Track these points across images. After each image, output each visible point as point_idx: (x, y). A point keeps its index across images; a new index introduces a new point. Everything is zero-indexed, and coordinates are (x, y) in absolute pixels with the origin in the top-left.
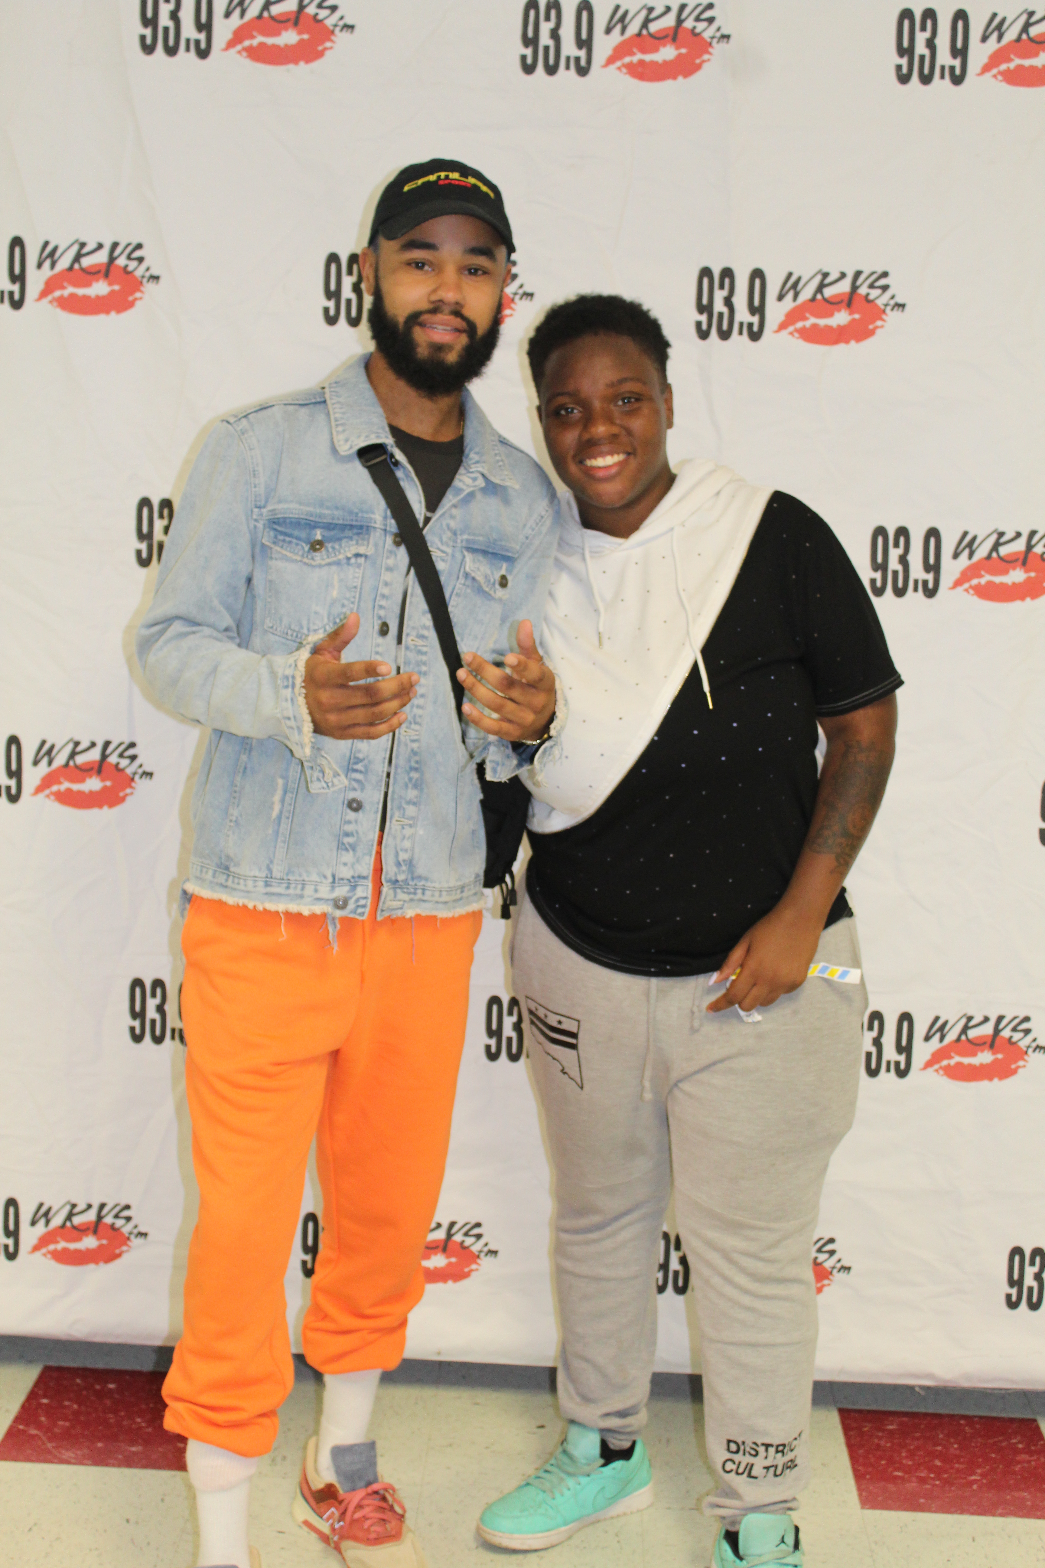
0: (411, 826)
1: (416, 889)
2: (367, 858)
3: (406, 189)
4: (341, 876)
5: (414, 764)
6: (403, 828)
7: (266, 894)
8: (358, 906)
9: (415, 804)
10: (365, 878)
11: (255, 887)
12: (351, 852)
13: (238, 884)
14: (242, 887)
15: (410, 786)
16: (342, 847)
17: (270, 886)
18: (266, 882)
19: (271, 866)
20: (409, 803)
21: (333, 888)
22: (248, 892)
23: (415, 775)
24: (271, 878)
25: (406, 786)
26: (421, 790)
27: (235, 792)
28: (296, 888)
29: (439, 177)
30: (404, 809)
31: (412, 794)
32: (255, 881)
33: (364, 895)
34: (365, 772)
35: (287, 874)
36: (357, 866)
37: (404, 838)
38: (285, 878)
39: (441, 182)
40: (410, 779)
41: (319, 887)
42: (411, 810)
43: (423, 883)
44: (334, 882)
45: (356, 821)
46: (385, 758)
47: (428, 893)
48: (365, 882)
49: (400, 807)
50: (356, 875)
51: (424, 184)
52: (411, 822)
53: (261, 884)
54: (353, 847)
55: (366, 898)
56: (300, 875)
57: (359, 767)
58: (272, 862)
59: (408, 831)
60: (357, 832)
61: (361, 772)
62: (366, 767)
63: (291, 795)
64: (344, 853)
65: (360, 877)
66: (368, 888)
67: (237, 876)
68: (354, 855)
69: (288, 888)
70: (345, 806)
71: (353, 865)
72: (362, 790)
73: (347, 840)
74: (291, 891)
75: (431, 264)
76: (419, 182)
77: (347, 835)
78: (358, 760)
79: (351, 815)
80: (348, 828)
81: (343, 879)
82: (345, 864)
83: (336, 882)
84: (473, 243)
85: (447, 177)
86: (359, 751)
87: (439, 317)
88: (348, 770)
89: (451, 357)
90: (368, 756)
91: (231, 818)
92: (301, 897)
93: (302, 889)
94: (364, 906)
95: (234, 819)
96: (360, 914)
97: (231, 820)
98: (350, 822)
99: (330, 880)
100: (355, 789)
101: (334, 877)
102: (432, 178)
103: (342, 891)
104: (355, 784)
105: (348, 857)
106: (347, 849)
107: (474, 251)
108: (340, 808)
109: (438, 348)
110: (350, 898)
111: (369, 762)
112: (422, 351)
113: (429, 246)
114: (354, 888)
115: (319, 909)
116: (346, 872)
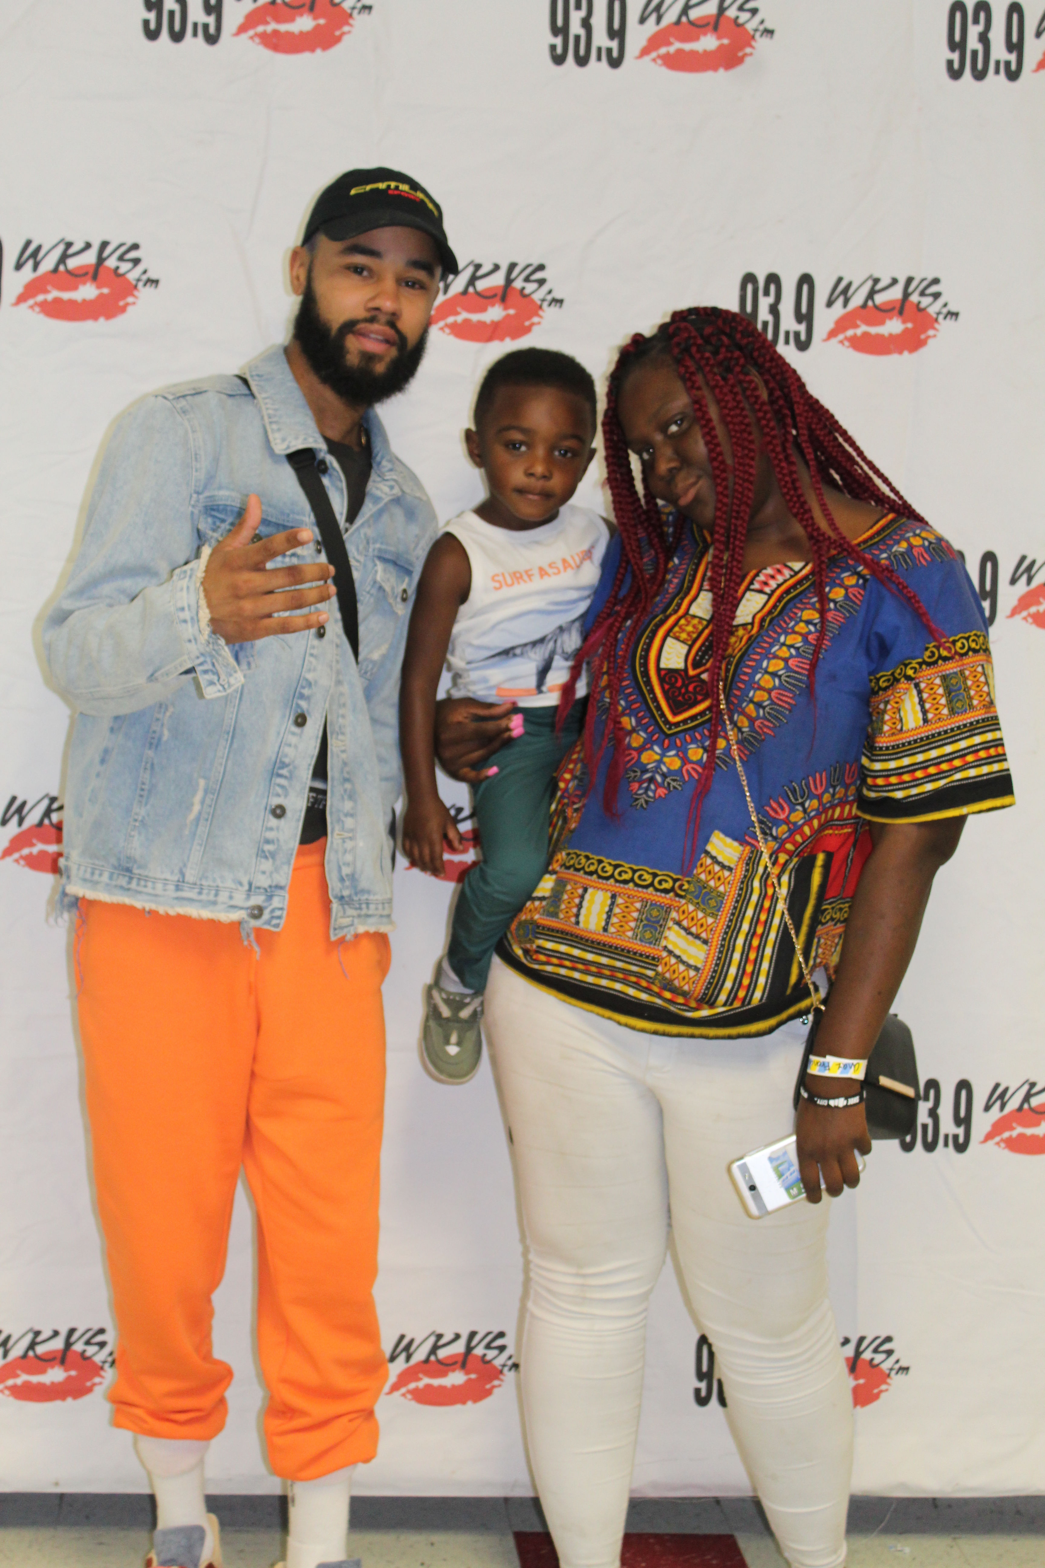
0: (351, 839)
1: (360, 904)
2: (286, 867)
3: (353, 192)
4: (258, 884)
5: (346, 776)
6: (344, 842)
7: (177, 898)
8: (274, 917)
9: (352, 815)
10: (283, 888)
11: (165, 890)
12: (271, 860)
13: (146, 886)
14: (149, 890)
15: (346, 797)
16: (262, 854)
17: (182, 890)
18: (177, 886)
19: (184, 870)
20: (347, 815)
21: (248, 896)
22: (156, 895)
23: (348, 786)
24: (183, 882)
25: (343, 798)
26: (355, 801)
27: (142, 790)
28: (208, 894)
29: (389, 187)
30: (343, 822)
31: (348, 805)
32: (165, 884)
33: (282, 905)
34: (289, 778)
35: (201, 879)
36: (275, 875)
37: (345, 851)
38: (198, 883)
39: (390, 192)
40: (345, 791)
41: (233, 895)
42: (349, 822)
43: (365, 897)
44: (250, 890)
45: (278, 828)
46: (310, 765)
48: (283, 893)
49: (339, 820)
50: (274, 884)
51: (372, 190)
52: (350, 835)
53: (171, 887)
54: (273, 855)
55: (283, 909)
56: (214, 880)
57: (284, 771)
58: (185, 865)
59: (349, 845)
60: (278, 840)
61: (286, 777)
62: (290, 772)
63: (211, 796)
64: (263, 860)
65: (277, 887)
66: (286, 899)
67: (146, 879)
68: (273, 863)
69: (200, 893)
70: (268, 812)
71: (271, 873)
72: (286, 796)
73: (267, 847)
74: (203, 897)
75: (370, 271)
76: (368, 188)
77: (268, 842)
78: (284, 765)
79: (273, 822)
80: (270, 835)
81: (259, 888)
82: (264, 873)
83: (251, 889)
84: (416, 256)
85: (397, 188)
86: (286, 756)
87: (375, 327)
88: (272, 774)
89: (380, 368)
90: (293, 761)
91: (136, 817)
92: (215, 903)
93: (216, 895)
94: (279, 917)
95: (140, 818)
96: (277, 926)
97: (136, 820)
98: (271, 829)
99: (246, 887)
100: (278, 795)
101: (250, 884)
102: (382, 186)
103: (257, 900)
104: (279, 790)
105: (267, 865)
106: (266, 857)
107: (416, 264)
108: (262, 814)
109: (369, 358)
110: (266, 908)
111: (295, 768)
112: (353, 359)
113: (373, 253)
114: (270, 898)
115: (231, 916)
116: (263, 881)
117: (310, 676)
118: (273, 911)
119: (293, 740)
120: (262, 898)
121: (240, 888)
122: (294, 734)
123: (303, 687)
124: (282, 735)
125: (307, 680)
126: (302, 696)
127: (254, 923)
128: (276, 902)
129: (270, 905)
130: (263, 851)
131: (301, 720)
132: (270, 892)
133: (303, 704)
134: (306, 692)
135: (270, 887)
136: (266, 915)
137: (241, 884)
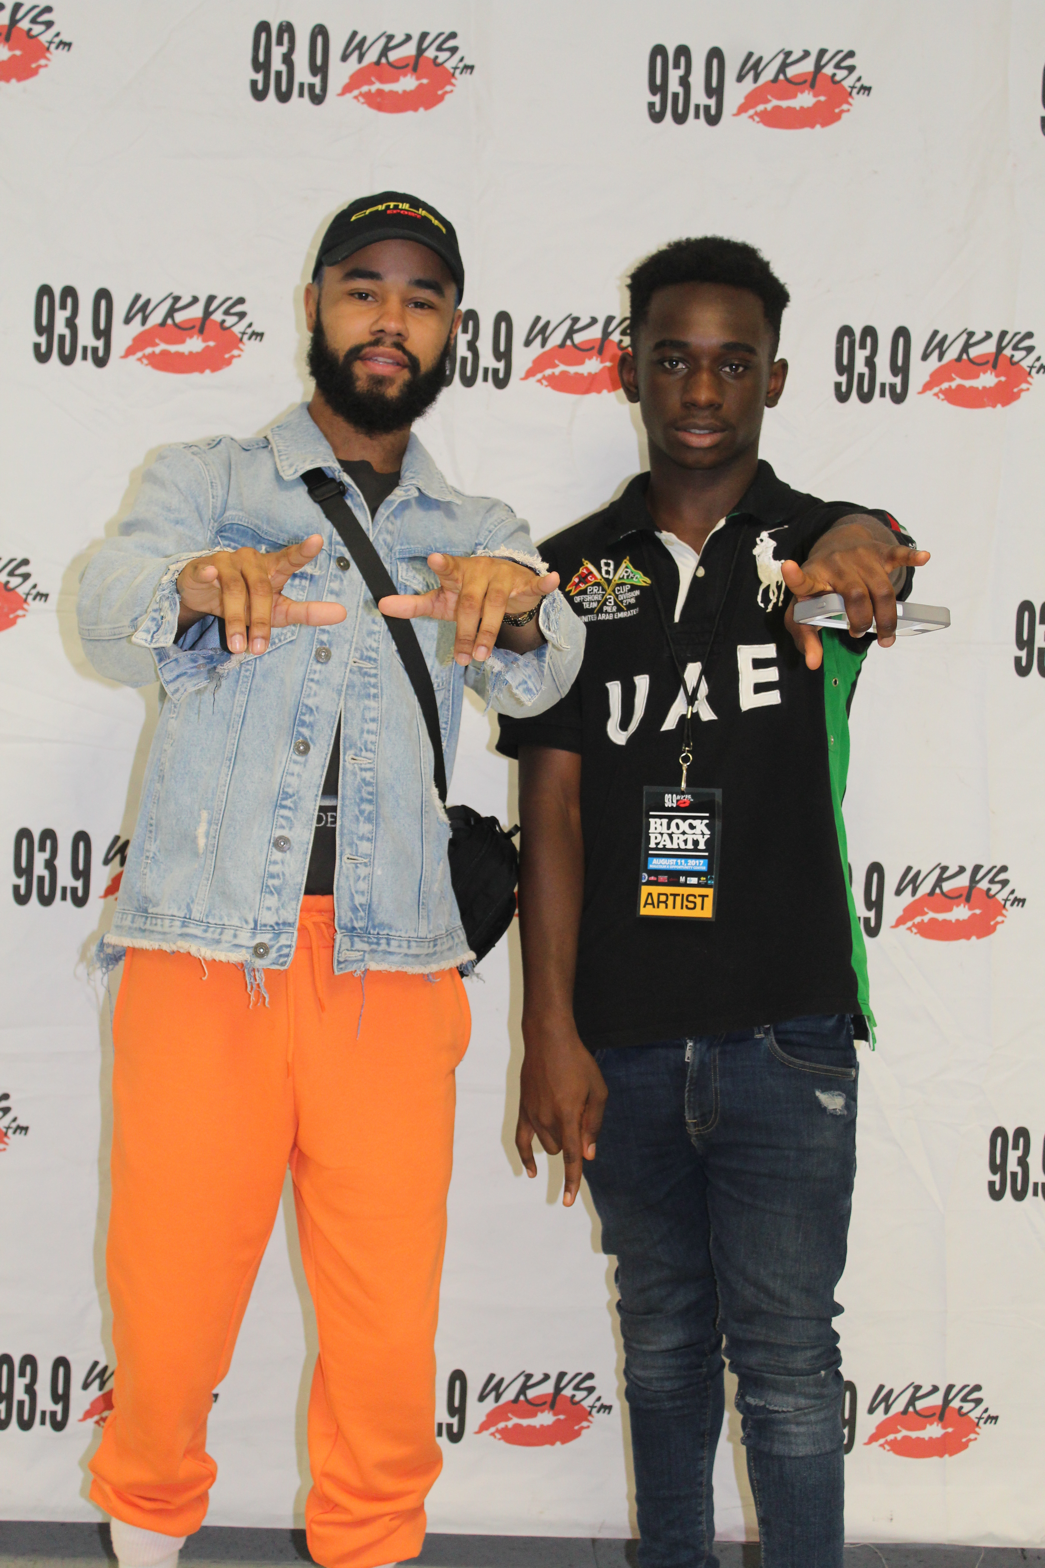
0: (364, 864)
1: (378, 939)
2: (294, 903)
3: (355, 218)
4: (263, 922)
5: (365, 796)
6: (357, 867)
7: (183, 935)
8: (281, 956)
9: (369, 839)
10: (290, 925)
11: (172, 927)
12: (276, 896)
13: (156, 925)
14: (159, 930)
15: (362, 819)
16: (266, 890)
17: (188, 927)
18: (184, 922)
19: (192, 906)
20: (362, 838)
21: (254, 934)
22: (164, 933)
23: (367, 807)
24: (190, 919)
25: (358, 820)
26: (375, 825)
27: (151, 825)
28: (213, 932)
29: (388, 207)
30: (357, 846)
31: (364, 828)
32: (173, 921)
33: (289, 943)
34: (294, 809)
35: (207, 916)
36: (281, 912)
37: (358, 878)
38: (205, 920)
39: (389, 212)
40: (362, 812)
41: (238, 932)
42: (364, 846)
43: (386, 931)
44: (255, 928)
45: (283, 862)
46: (317, 795)
47: (393, 943)
48: (290, 929)
49: (352, 844)
50: (281, 921)
51: (370, 213)
52: (366, 860)
53: (178, 924)
54: (278, 891)
55: (290, 946)
56: (221, 919)
57: (288, 803)
58: (192, 901)
59: (363, 871)
60: (284, 874)
61: (290, 808)
62: (295, 803)
63: (215, 827)
64: (268, 896)
65: (284, 924)
66: (293, 936)
67: (155, 916)
68: (279, 899)
69: (205, 931)
70: (271, 844)
71: (277, 910)
72: (291, 828)
73: (272, 882)
74: (209, 935)
75: (374, 295)
76: (368, 212)
77: (272, 876)
78: (287, 796)
79: (277, 855)
80: (274, 869)
81: (265, 925)
82: (269, 909)
83: (257, 926)
84: (420, 275)
85: (396, 207)
86: (289, 785)
87: (381, 349)
88: (276, 806)
89: (392, 392)
90: (298, 792)
91: (148, 854)
92: (218, 942)
93: (221, 934)
94: (287, 955)
95: (151, 855)
96: (283, 964)
97: (147, 857)
98: (275, 863)
99: (252, 925)
100: (282, 827)
101: (256, 922)
102: (381, 208)
103: (263, 938)
104: (283, 822)
105: (272, 901)
106: (271, 893)
107: (421, 284)
108: (266, 847)
109: (379, 381)
110: (272, 946)
111: (300, 798)
112: (362, 385)
113: (373, 276)
114: (278, 935)
115: (236, 957)
116: (269, 918)
117: (310, 702)
118: (280, 949)
119: (296, 769)
120: (270, 936)
121: (245, 926)
122: (296, 762)
123: (304, 714)
124: (283, 764)
125: (307, 706)
126: (303, 723)
127: (259, 963)
128: (284, 940)
129: (278, 942)
130: (267, 886)
131: (304, 748)
132: (277, 929)
133: (305, 731)
134: (307, 718)
135: (277, 924)
136: (273, 954)
137: (247, 922)
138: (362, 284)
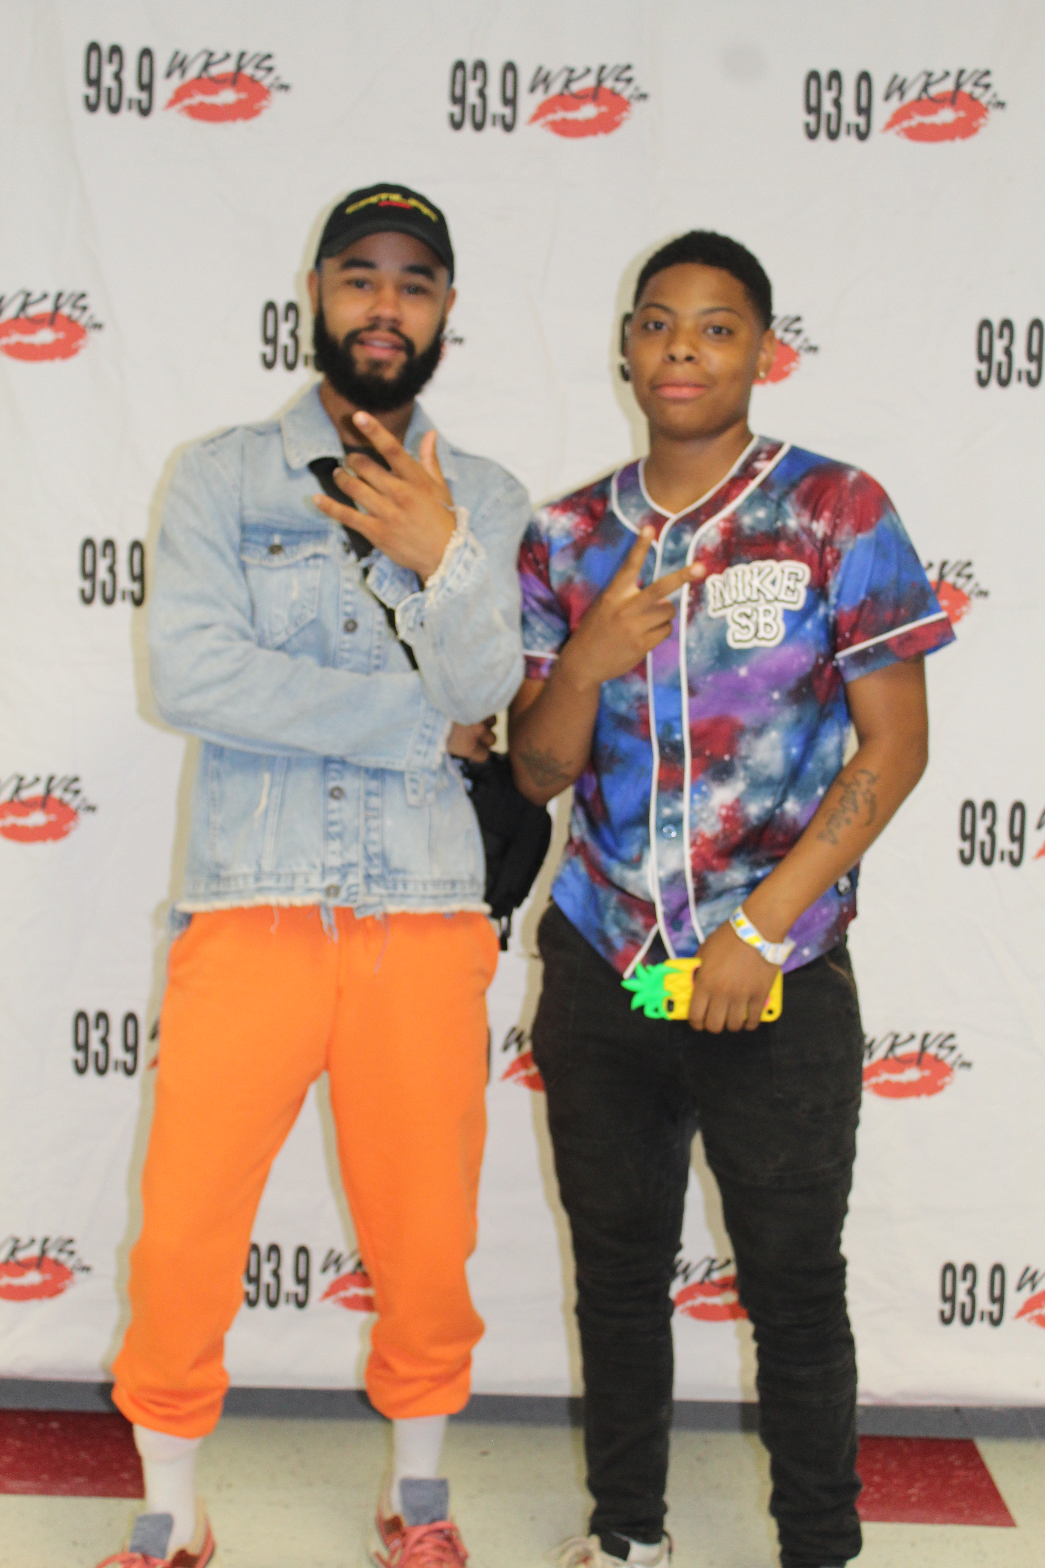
0: (375, 817)
2: (355, 845)
3: (348, 211)
4: (331, 865)
6: (367, 821)
7: (257, 890)
8: (350, 894)
10: (354, 865)
11: (246, 885)
12: (338, 841)
13: (230, 887)
14: (234, 889)
17: (261, 881)
18: (256, 878)
19: (260, 861)
21: (323, 877)
22: (240, 892)
24: (261, 873)
28: (286, 881)
29: (380, 199)
32: (246, 879)
33: (355, 882)
35: (276, 868)
36: (346, 854)
37: (369, 830)
38: (274, 871)
39: (382, 204)
41: (310, 878)
42: (373, 801)
45: (339, 810)
48: (355, 870)
50: (346, 862)
51: (365, 206)
53: (251, 880)
55: (357, 885)
56: (290, 867)
58: (260, 857)
59: (373, 823)
60: (342, 821)
63: (277, 788)
64: (331, 842)
65: (350, 865)
67: (228, 880)
68: (342, 843)
69: (278, 881)
70: (327, 795)
71: (341, 853)
72: (342, 778)
73: (334, 829)
74: (282, 884)
75: (370, 282)
76: (361, 204)
77: (332, 823)
79: (334, 804)
80: (333, 817)
81: (332, 868)
82: (334, 853)
83: (325, 871)
87: (378, 334)
89: (390, 374)
92: (292, 889)
93: (293, 881)
94: (356, 893)
96: (354, 902)
98: (333, 811)
99: (320, 869)
100: (335, 777)
101: (323, 865)
102: (373, 200)
103: (333, 880)
104: (335, 773)
106: (334, 839)
107: (413, 269)
108: (323, 797)
109: (376, 364)
110: (342, 886)
112: (361, 368)
113: (368, 265)
114: (344, 876)
115: (310, 899)
116: (335, 861)
118: (348, 888)
120: (337, 877)
121: (315, 871)
127: (332, 902)
128: (350, 880)
129: (346, 882)
130: (330, 833)
132: (344, 871)
135: (343, 865)
136: (343, 893)
137: (315, 866)
138: (357, 273)
